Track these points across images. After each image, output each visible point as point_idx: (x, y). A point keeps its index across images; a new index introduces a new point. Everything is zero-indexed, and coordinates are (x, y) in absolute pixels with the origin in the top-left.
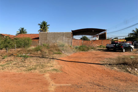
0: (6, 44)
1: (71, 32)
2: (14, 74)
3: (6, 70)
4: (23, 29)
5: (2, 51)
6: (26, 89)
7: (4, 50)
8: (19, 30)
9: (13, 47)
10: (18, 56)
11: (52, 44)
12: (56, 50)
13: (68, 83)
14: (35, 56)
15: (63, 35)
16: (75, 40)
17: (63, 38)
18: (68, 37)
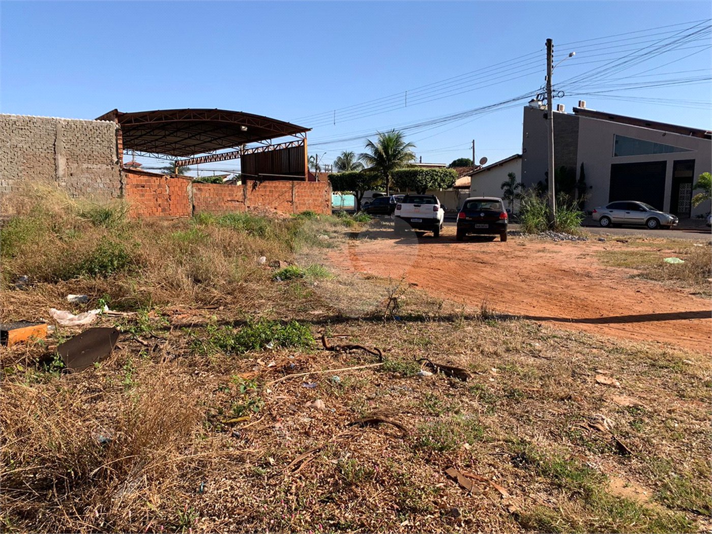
15: (55, 141)
16: (142, 178)
17: (55, 159)
18: (90, 158)
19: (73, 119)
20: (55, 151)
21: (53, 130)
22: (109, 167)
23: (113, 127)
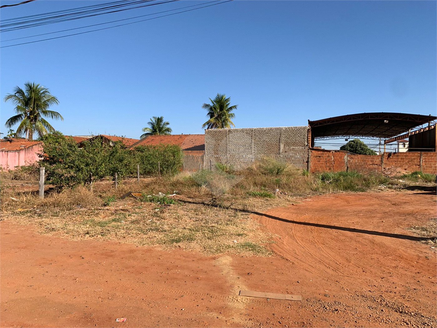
0: (114, 163)
1: (307, 125)
2: (132, 251)
3: (111, 237)
4: (159, 120)
5: (104, 183)
6: (163, 297)
7: (107, 182)
8: (149, 123)
9: (132, 173)
10: (143, 199)
11: (243, 165)
12: (255, 184)
13: (292, 293)
14: (190, 200)
15: (280, 137)
16: (319, 152)
17: (279, 145)
18: (294, 144)
19: (288, 127)
20: (279, 141)
21: (280, 132)
22: (303, 148)
23: (306, 129)
